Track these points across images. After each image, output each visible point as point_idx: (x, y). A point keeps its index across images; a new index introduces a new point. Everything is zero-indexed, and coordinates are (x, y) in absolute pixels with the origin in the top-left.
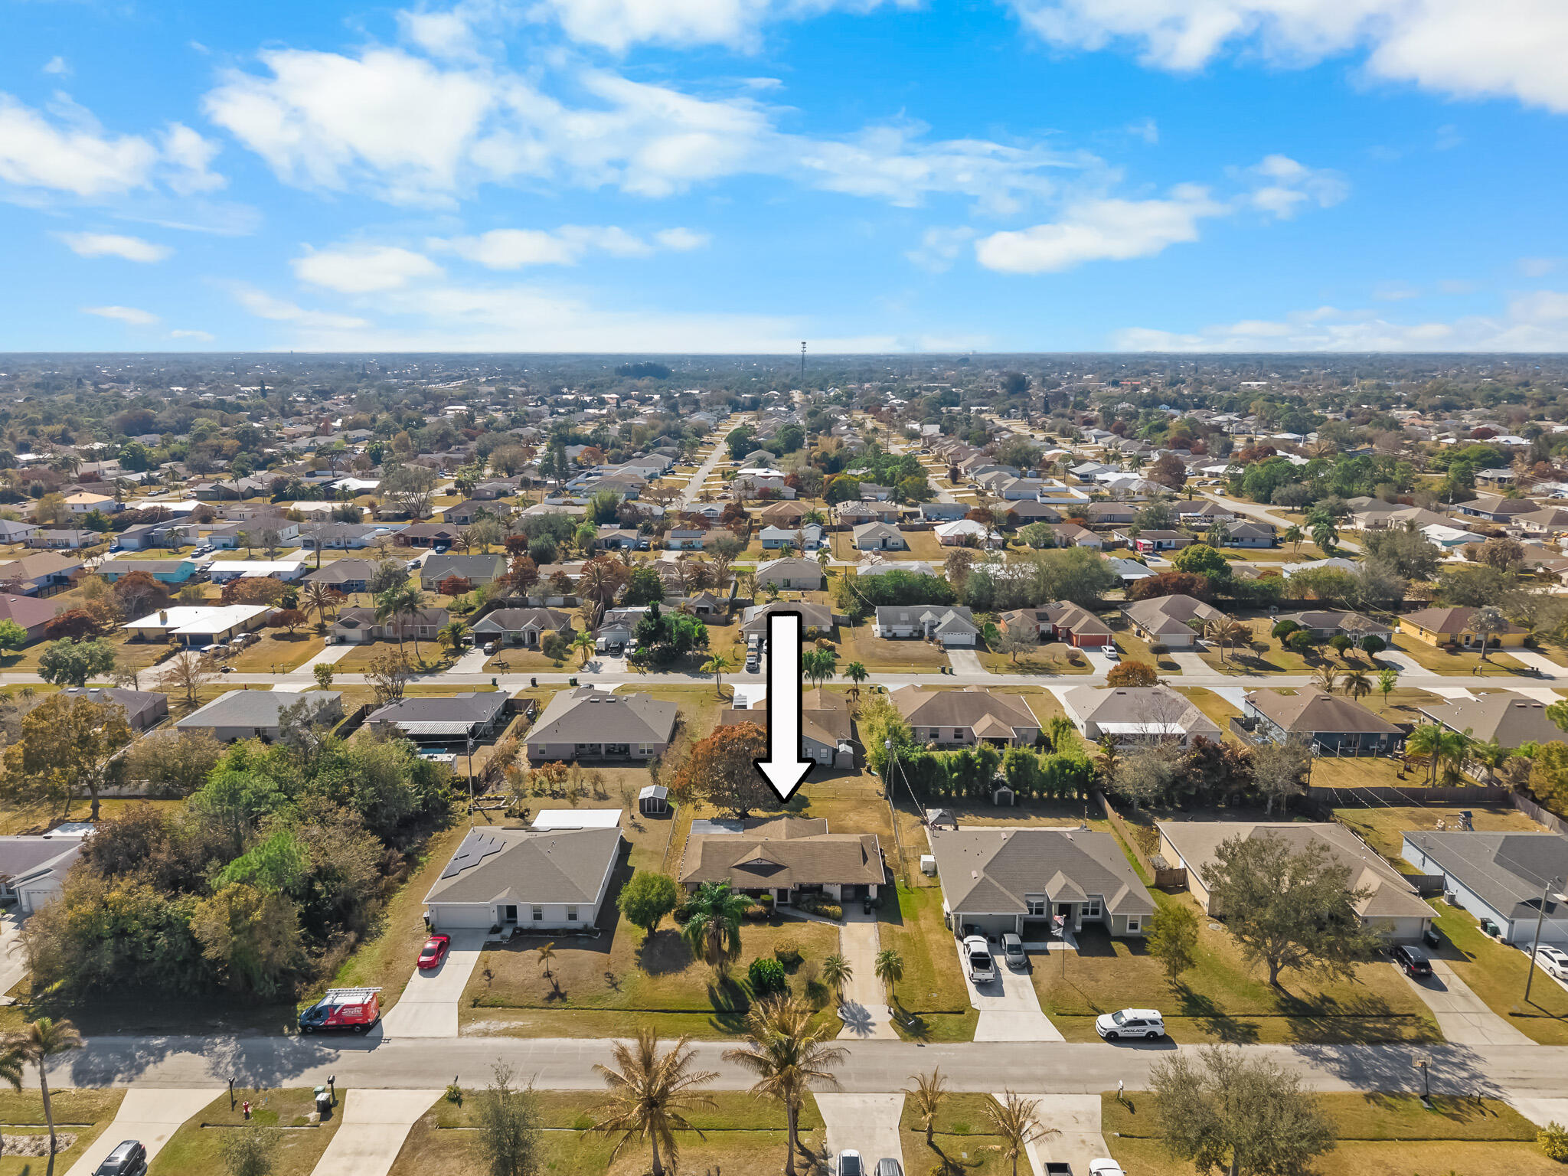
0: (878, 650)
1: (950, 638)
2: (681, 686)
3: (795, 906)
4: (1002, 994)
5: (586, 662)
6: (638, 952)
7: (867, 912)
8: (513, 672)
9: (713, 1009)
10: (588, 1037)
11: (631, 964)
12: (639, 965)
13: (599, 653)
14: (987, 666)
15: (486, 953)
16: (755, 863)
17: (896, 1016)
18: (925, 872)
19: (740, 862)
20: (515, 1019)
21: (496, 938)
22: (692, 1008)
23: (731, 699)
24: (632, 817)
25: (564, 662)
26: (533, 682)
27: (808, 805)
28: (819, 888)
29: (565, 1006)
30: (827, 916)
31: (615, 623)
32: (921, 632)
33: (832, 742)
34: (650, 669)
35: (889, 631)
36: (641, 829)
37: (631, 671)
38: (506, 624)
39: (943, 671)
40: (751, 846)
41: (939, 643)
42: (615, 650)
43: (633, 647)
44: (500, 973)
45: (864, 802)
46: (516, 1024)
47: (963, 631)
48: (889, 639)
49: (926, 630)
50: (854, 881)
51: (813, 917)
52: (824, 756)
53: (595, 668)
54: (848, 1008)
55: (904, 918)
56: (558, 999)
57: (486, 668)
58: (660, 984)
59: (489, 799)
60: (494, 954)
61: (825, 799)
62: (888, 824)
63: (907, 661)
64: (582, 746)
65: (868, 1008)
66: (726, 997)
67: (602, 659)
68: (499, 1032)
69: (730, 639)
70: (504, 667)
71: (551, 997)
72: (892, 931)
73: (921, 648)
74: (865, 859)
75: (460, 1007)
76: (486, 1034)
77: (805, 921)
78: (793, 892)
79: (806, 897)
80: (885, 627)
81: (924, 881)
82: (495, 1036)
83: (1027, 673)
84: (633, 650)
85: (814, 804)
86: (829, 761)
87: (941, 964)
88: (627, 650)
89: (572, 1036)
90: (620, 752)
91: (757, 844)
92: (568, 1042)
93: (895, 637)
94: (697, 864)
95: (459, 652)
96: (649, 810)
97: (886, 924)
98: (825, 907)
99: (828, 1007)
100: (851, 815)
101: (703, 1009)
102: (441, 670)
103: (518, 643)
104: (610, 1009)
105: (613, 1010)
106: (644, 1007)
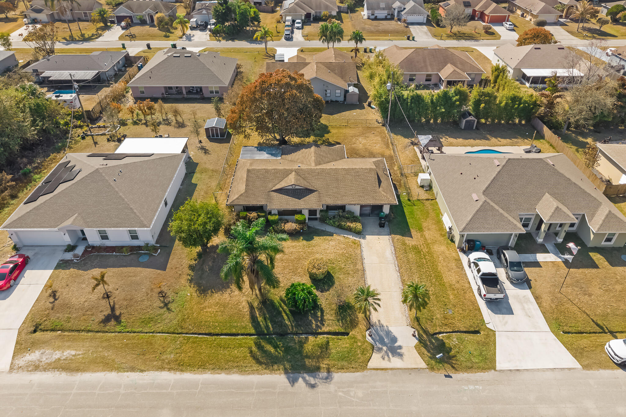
0: (367, 26)
1: (411, 19)
2: (243, 49)
3: (323, 220)
4: (510, 311)
5: (184, 34)
6: (191, 267)
7: (382, 226)
8: (137, 40)
9: (253, 331)
10: (133, 369)
11: (184, 281)
12: (191, 281)
13: (192, 28)
14: (435, 36)
15: (57, 271)
16: (291, 187)
17: (421, 340)
18: (422, 187)
19: (278, 187)
20: (69, 347)
21: (69, 256)
22: (234, 331)
23: (274, 57)
24: (200, 142)
25: (170, 34)
26: (148, 46)
27: (328, 132)
28: (342, 208)
29: (118, 329)
30: (350, 230)
31: (201, 9)
32: (393, 15)
33: (343, 84)
34: (223, 39)
35: (373, 15)
36: (205, 151)
37: (211, 40)
38: (134, 11)
39: (408, 39)
40: (286, 173)
41: (405, 21)
42: (203, 27)
43: (213, 24)
44: (64, 294)
45: (368, 129)
46: (69, 353)
47: (420, 13)
48: (373, 20)
49: (396, 14)
50: (372, 202)
51: (338, 230)
52: (339, 95)
53: (189, 38)
54: (376, 331)
55: (412, 230)
56: (113, 322)
57: (121, 38)
58: (206, 304)
59: (99, 127)
60: (64, 273)
61: (340, 127)
62: (388, 147)
63: (385, 33)
64: (170, 88)
65: (395, 331)
66: (265, 319)
67: (194, 32)
68: (50, 364)
69: (274, 21)
70: (132, 37)
71: (107, 320)
72: (404, 244)
73: (393, 25)
74: (380, 182)
75: (19, 333)
76: (36, 367)
77: (331, 235)
78: (321, 211)
79: (331, 213)
80: (370, 12)
81: (423, 195)
82: (45, 370)
83: (460, 39)
84: (213, 26)
85: (333, 131)
86: (341, 99)
87: (450, 277)
88: (209, 27)
89: (119, 369)
90: (197, 93)
91: (292, 171)
92: (112, 376)
93: (376, 19)
94: (242, 188)
95: (106, 28)
96: (213, 136)
97: (398, 237)
98: (348, 224)
99: (357, 329)
100: (360, 139)
101: (243, 331)
102: (93, 39)
103: (143, 22)
104: (159, 333)
105: (163, 333)
106: (191, 330)
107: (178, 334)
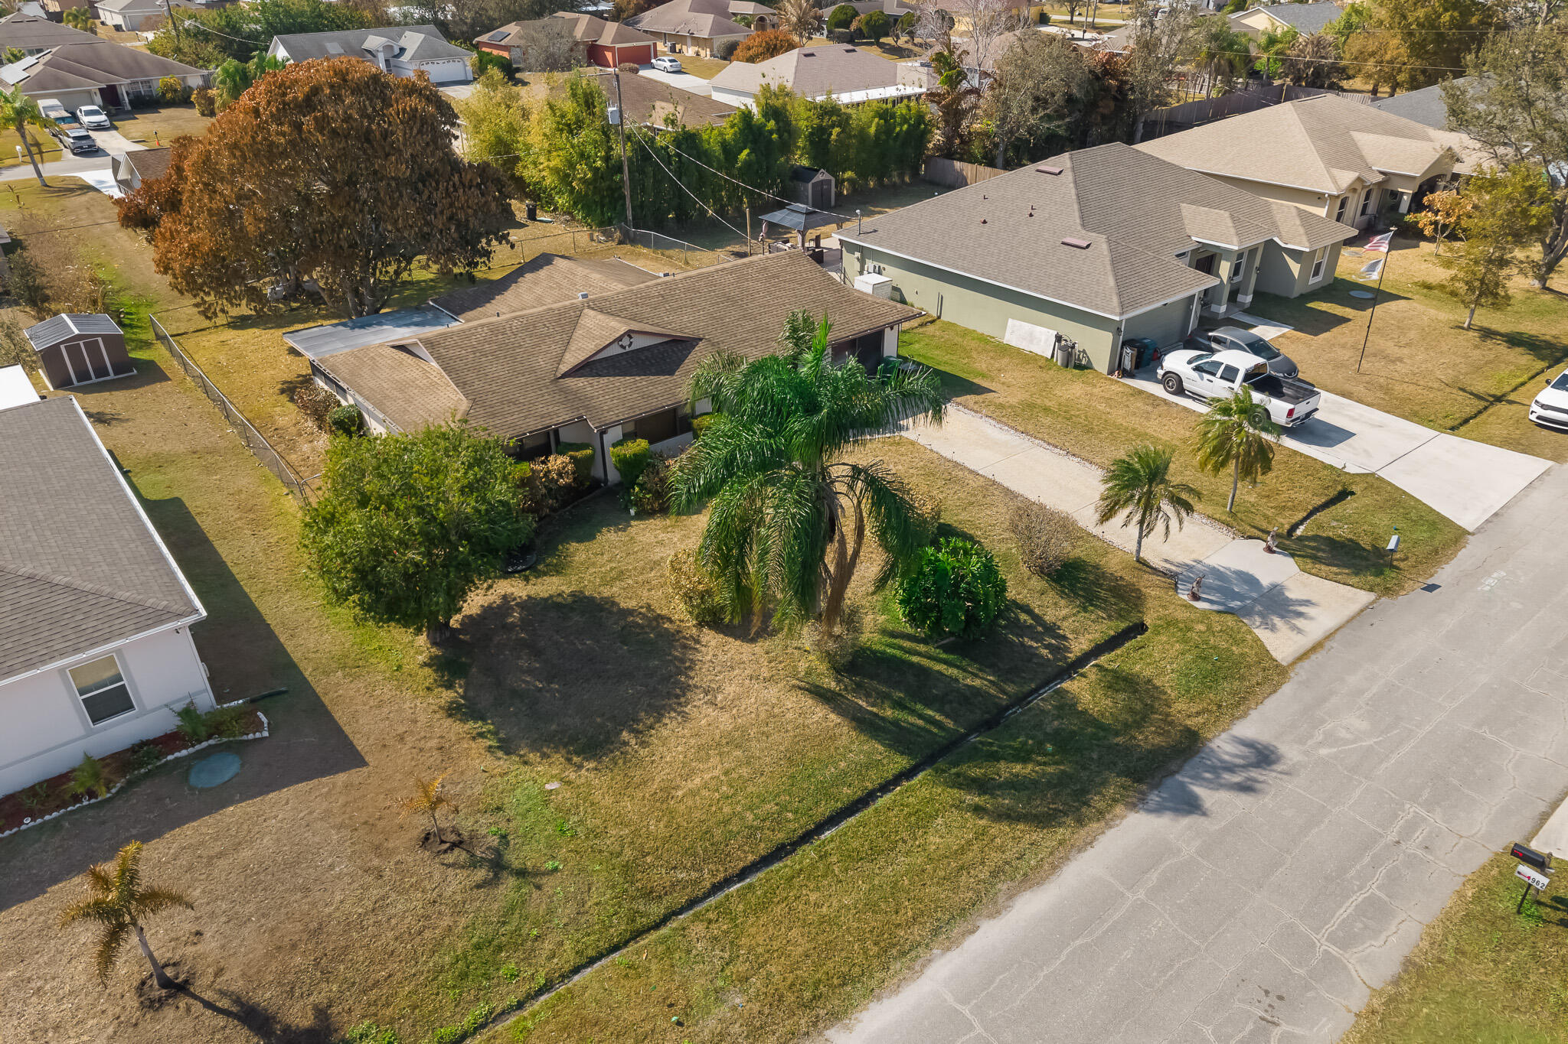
4: (1344, 433)
6: (459, 712)
11: (479, 761)
12: (508, 749)
16: (616, 350)
40: (566, 319)
47: (451, 56)
58: (662, 772)
66: (902, 705)
72: (1000, 406)
91: (577, 309)
96: (83, 375)
97: (971, 398)
104: (576, 970)
105: (592, 961)
106: (696, 882)
107: (657, 926)
